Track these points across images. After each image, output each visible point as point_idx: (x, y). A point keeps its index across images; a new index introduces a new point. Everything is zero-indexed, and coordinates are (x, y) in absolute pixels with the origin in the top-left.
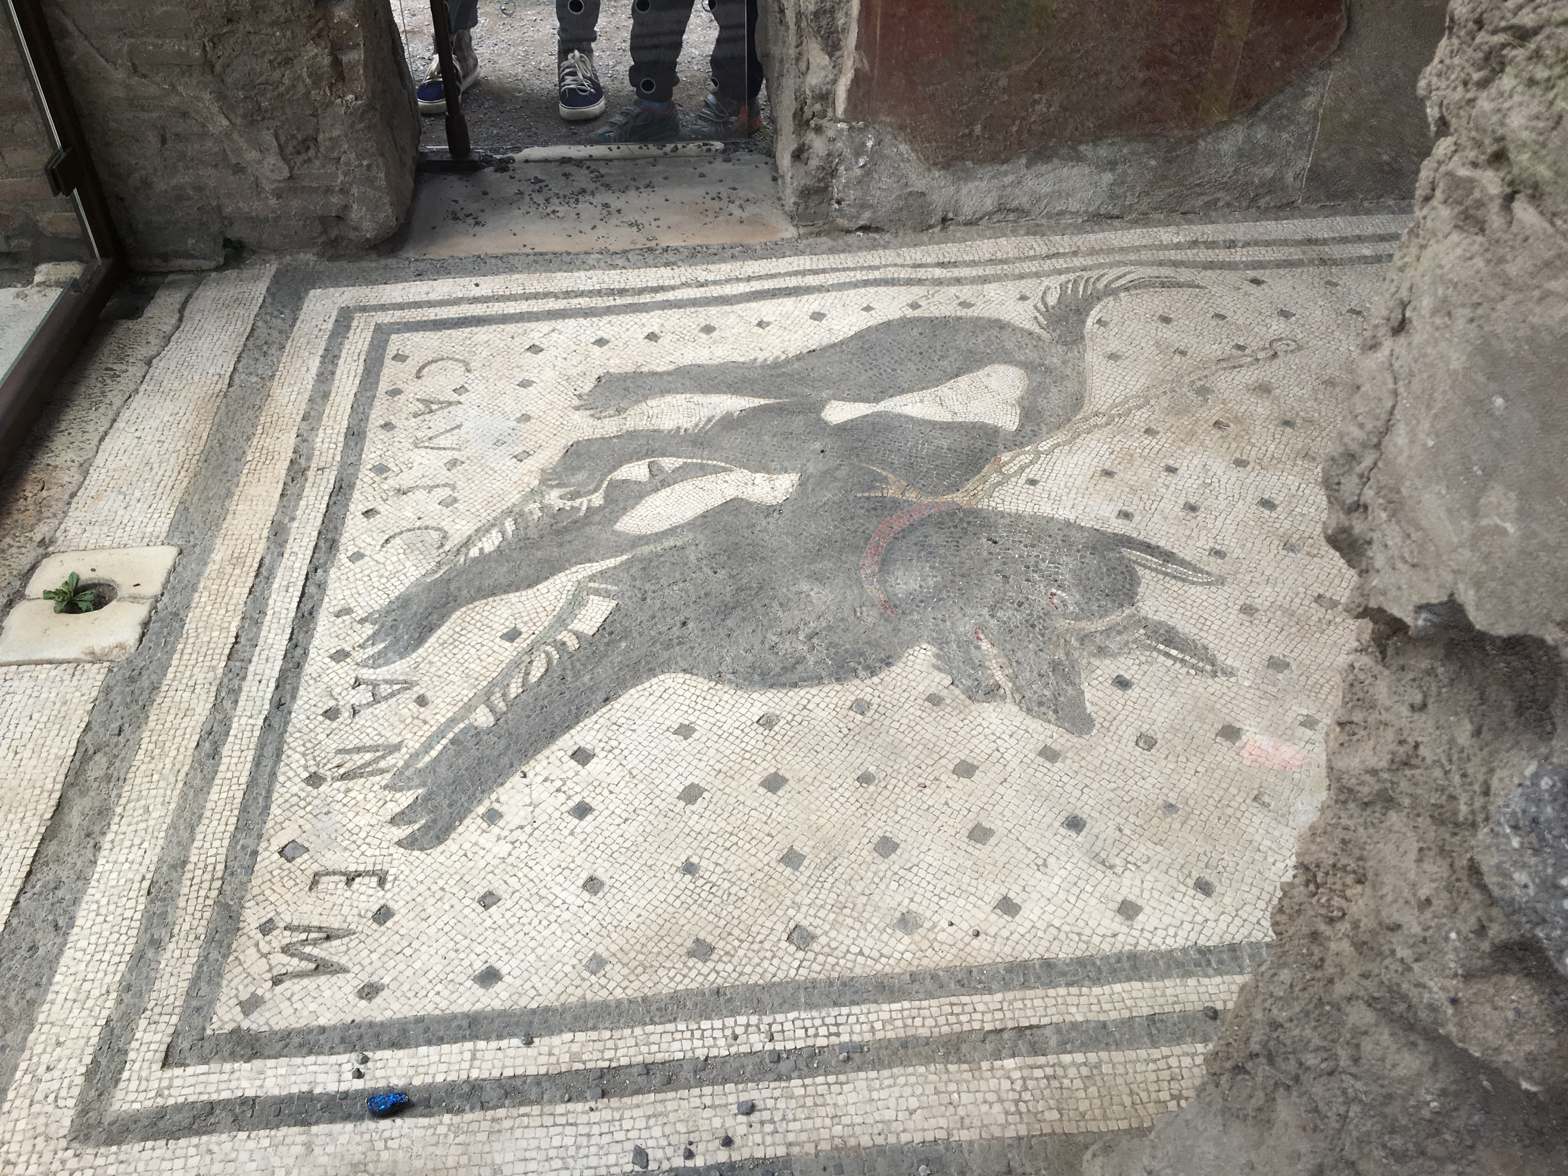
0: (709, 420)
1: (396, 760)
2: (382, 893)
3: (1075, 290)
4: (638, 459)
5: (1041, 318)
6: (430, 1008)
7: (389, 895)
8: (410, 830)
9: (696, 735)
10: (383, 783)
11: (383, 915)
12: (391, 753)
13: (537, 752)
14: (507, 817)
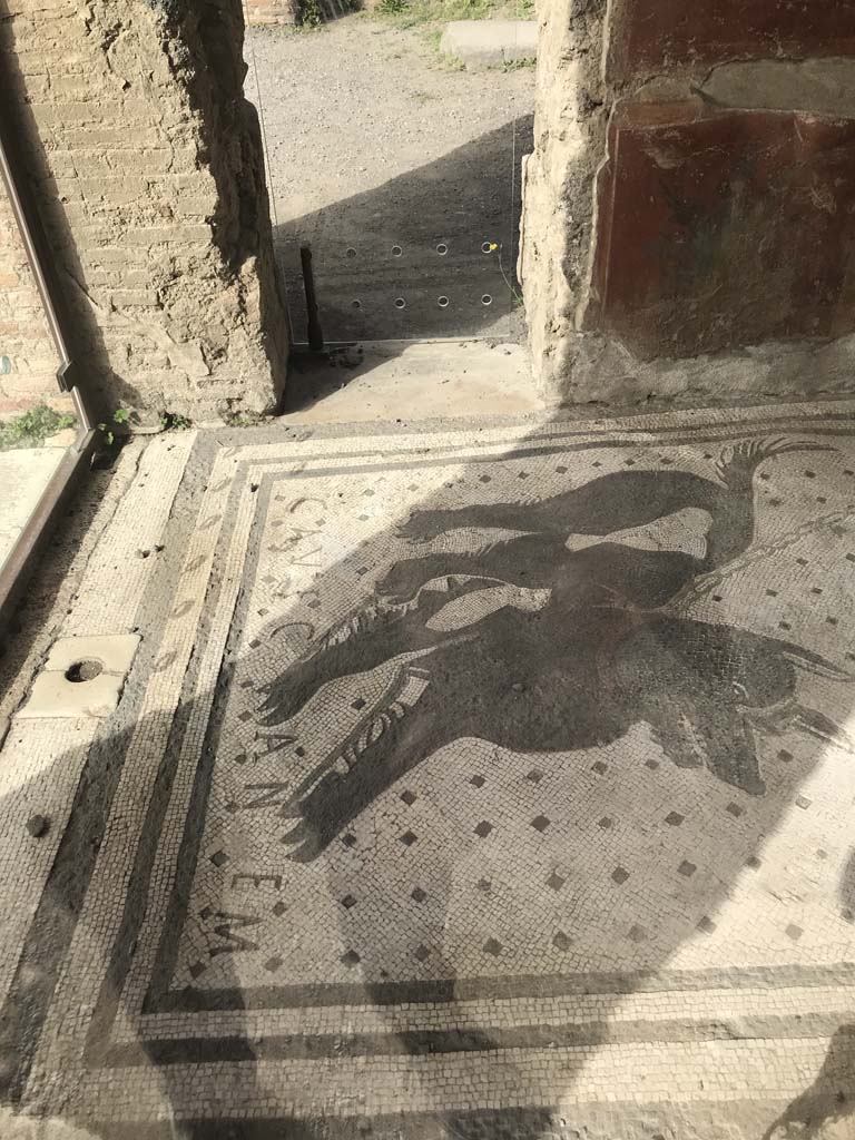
0: (488, 547)
1: (284, 795)
2: (278, 893)
3: (745, 453)
4: (440, 576)
5: (720, 472)
6: (313, 979)
7: (283, 895)
8: (294, 848)
9: (486, 785)
10: (277, 811)
11: (280, 909)
12: (281, 790)
13: (378, 793)
14: (360, 841)
